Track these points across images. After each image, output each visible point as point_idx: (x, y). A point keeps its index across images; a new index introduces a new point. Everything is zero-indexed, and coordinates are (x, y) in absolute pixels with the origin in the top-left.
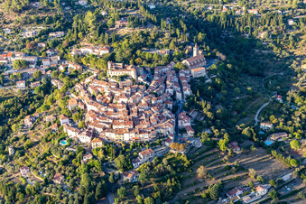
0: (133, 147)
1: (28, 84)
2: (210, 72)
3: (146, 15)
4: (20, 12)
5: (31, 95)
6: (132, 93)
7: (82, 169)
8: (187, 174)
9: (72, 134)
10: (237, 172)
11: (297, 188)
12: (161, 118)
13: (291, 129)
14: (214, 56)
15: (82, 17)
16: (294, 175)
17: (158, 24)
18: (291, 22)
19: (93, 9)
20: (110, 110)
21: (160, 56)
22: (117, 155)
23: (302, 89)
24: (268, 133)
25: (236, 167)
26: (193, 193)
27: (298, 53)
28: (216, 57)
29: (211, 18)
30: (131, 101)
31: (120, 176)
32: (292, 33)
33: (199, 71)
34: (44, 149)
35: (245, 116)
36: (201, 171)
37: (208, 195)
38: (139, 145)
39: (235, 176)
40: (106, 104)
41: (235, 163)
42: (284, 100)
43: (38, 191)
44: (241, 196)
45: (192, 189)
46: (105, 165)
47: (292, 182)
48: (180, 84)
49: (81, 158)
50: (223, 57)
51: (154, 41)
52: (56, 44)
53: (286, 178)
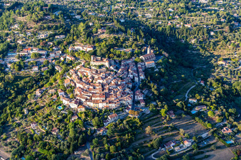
0: (105, 112)
1: (40, 68)
2: (158, 64)
3: (118, 26)
4: (37, 22)
5: (41, 75)
6: (106, 77)
7: (70, 125)
8: (139, 131)
9: (65, 102)
10: (172, 131)
11: (211, 142)
12: (124, 93)
13: (209, 103)
14: (161, 54)
15: (77, 26)
16: (209, 134)
17: (126, 32)
18: (212, 33)
19: (84, 21)
20: (91, 87)
21: (125, 53)
22: (94, 117)
23: (217, 77)
24: (194, 106)
25: (171, 127)
26: (142, 144)
27: (216, 53)
28: (162, 55)
29: (160, 29)
30: (105, 82)
31: (95, 131)
32: (212, 40)
33: (150, 64)
34: (47, 111)
35: (179, 94)
36: (148, 129)
37: (152, 145)
38: (108, 111)
39: (171, 133)
40: (88, 83)
41: (171, 125)
42: (206, 84)
43: (41, 139)
44: (173, 146)
45: (142, 141)
46: (86, 123)
47: (208, 138)
48: (138, 72)
49: (70, 118)
50: (167, 55)
51: (122, 43)
52: (59, 43)
53: (204, 135)
